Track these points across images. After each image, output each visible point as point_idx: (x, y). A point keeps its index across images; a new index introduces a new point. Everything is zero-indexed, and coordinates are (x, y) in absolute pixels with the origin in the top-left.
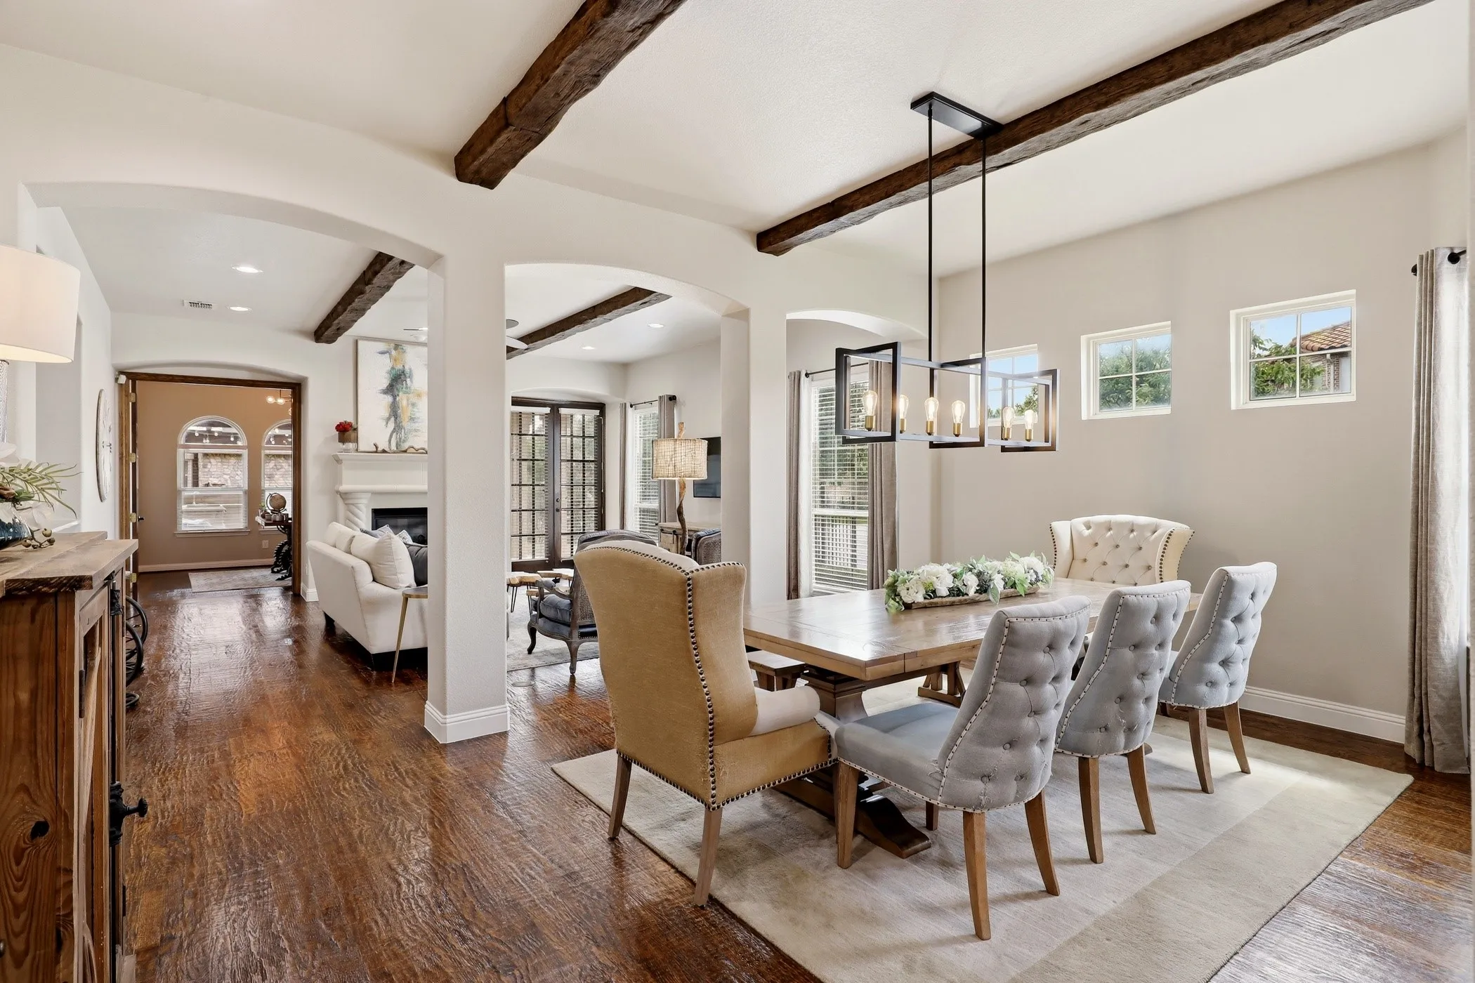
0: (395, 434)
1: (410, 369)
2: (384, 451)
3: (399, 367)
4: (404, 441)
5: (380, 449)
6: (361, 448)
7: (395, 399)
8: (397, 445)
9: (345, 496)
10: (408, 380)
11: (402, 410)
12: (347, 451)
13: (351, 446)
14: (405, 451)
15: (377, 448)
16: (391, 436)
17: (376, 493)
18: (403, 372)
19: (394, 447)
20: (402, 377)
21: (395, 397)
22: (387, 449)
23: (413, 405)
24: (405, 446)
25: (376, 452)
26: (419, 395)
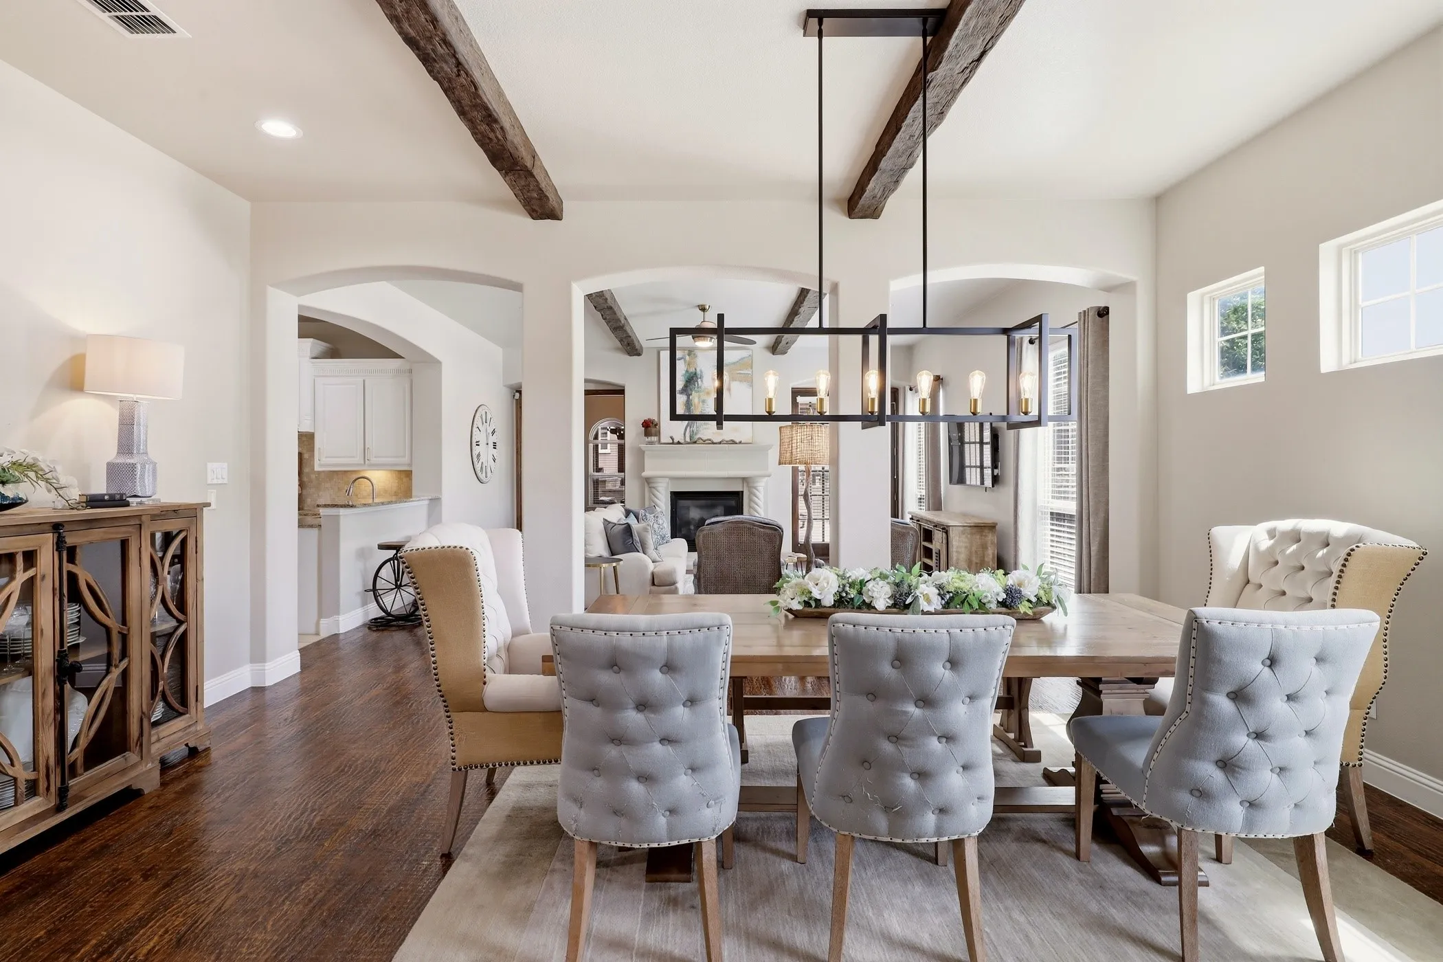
0: (689, 428)
1: (701, 371)
2: (679, 443)
3: (692, 370)
4: (696, 434)
5: (676, 441)
6: (662, 441)
7: (688, 398)
8: (691, 437)
9: (648, 481)
10: (699, 380)
11: (695, 407)
12: (651, 443)
13: (654, 439)
14: (695, 442)
15: (673, 439)
16: (686, 429)
17: (673, 479)
18: (695, 373)
19: (688, 439)
20: (694, 378)
21: (689, 396)
22: (682, 441)
23: (704, 401)
24: (696, 437)
25: (673, 443)
26: (708, 393)
